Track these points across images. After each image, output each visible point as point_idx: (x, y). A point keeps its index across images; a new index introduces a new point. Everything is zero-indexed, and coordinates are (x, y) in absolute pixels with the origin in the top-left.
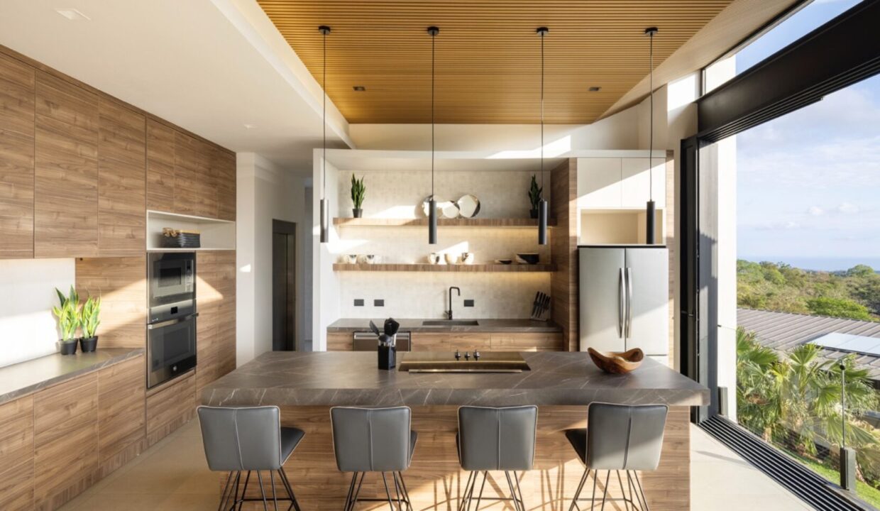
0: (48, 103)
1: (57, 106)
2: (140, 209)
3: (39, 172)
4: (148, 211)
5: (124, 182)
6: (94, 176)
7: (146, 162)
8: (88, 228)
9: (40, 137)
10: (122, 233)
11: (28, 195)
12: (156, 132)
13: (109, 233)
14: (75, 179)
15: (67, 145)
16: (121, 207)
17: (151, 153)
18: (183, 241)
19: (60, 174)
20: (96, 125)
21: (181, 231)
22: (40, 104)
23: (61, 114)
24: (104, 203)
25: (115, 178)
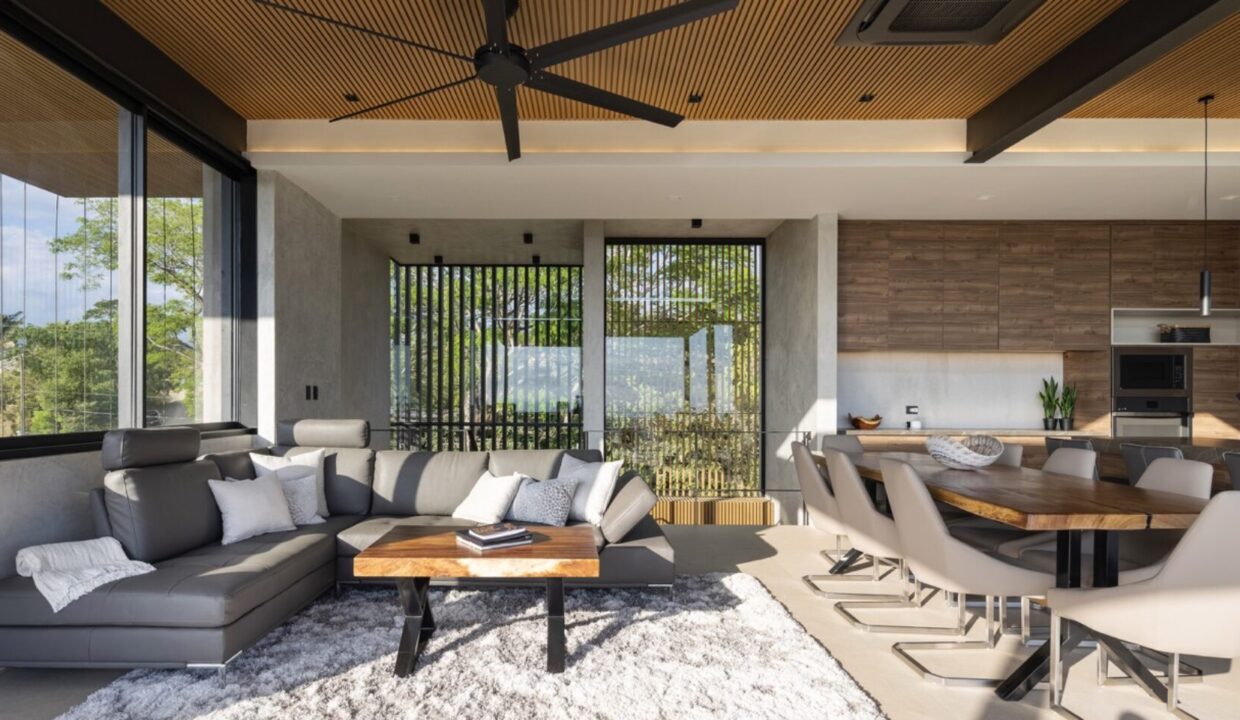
0: (1009, 245)
1: (1016, 245)
2: (1103, 308)
3: (1003, 293)
4: (1113, 310)
5: (1083, 287)
6: (1049, 288)
7: (1110, 267)
8: (1044, 328)
9: (1003, 270)
10: (1081, 329)
11: (994, 308)
12: (1123, 235)
13: (1066, 330)
14: (1031, 292)
15: (1024, 270)
16: (1078, 308)
17: (1118, 256)
18: (1179, 335)
19: (1019, 291)
20: (1052, 248)
21: (1177, 326)
22: (1003, 247)
23: (1022, 249)
24: (1059, 307)
25: (1071, 285)
